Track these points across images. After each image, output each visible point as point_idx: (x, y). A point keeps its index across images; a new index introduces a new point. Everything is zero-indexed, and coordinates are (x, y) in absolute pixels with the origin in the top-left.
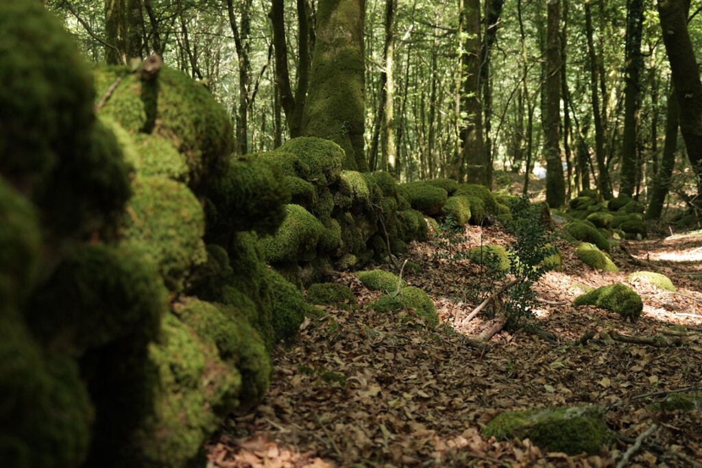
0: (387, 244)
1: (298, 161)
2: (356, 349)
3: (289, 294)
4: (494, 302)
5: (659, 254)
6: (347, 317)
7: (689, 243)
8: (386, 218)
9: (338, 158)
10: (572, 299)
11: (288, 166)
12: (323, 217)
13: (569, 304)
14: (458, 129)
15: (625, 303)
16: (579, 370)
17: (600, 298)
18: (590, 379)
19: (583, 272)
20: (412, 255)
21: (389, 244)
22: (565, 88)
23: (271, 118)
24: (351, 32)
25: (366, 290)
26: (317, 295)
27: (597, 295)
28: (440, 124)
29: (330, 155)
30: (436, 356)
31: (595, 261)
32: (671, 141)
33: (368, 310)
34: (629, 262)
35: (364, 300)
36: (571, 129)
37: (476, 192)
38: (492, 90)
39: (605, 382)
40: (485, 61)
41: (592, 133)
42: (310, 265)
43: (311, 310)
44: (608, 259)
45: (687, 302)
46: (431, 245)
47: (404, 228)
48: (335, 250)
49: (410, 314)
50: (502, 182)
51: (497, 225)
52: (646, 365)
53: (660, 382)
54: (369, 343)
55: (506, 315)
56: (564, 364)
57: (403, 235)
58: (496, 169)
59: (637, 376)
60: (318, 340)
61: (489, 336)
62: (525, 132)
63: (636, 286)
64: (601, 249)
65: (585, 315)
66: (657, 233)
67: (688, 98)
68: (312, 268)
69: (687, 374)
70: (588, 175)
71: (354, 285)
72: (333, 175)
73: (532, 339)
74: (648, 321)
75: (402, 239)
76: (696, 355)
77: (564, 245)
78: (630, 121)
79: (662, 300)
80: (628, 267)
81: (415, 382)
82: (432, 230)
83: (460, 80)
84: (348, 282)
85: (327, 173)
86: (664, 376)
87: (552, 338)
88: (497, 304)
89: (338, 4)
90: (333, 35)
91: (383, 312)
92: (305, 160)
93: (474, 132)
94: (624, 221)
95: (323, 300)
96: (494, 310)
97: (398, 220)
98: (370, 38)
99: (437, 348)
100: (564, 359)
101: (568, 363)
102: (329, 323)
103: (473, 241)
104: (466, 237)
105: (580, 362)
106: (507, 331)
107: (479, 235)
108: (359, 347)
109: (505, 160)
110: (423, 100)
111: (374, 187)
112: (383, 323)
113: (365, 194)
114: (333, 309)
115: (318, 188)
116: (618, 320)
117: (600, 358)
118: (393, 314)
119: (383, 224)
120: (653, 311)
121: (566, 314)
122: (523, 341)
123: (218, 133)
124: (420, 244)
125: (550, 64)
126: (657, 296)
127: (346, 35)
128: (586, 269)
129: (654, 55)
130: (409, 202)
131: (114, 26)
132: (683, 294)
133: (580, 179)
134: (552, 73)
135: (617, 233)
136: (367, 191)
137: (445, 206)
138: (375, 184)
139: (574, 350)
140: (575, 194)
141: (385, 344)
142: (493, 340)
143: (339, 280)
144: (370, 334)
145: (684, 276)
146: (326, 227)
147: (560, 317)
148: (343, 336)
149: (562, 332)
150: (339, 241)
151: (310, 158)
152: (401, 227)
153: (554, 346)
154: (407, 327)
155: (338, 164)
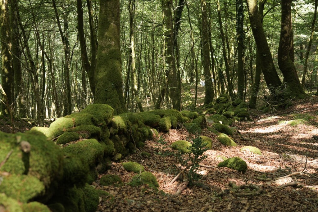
1: (93, 117)
3: (92, 193)
4: (182, 174)
5: (255, 129)
6: (118, 191)
7: (267, 123)
8: (134, 134)
9: (111, 113)
10: (217, 163)
11: (89, 120)
12: (105, 140)
13: (216, 166)
14: (165, 72)
15: (240, 166)
17: (229, 164)
19: (222, 148)
20: (146, 148)
21: (135, 146)
22: (211, 46)
23: (80, 65)
24: (114, 42)
25: (126, 172)
26: (105, 181)
27: (228, 162)
29: (107, 112)
30: (158, 211)
31: (226, 142)
33: (127, 186)
34: (241, 140)
35: (126, 177)
36: (215, 65)
37: (173, 114)
38: (180, 48)
40: (175, 39)
41: (224, 66)
42: (101, 162)
43: (102, 193)
44: (232, 141)
45: (266, 159)
46: (154, 141)
47: (142, 136)
48: (112, 153)
49: (146, 187)
50: (186, 89)
51: (183, 128)
52: (248, 209)
54: (128, 207)
55: (188, 180)
56: (212, 211)
57: (142, 139)
58: (184, 83)
60: (105, 208)
61: (181, 192)
63: (245, 153)
64: (228, 135)
65: (223, 172)
66: (254, 116)
67: (264, 56)
68: (102, 164)
70: (224, 84)
71: (121, 170)
72: (109, 121)
73: (200, 190)
74: (250, 171)
75: (141, 141)
76: (269, 200)
77: (213, 135)
78: (241, 62)
79: (256, 159)
80: (241, 142)
82: (154, 134)
83: (165, 49)
84: (118, 169)
85: (106, 120)
87: (208, 189)
88: (184, 175)
89: (108, 29)
90: (106, 43)
91: (134, 187)
92: (96, 115)
93: (172, 70)
94: (239, 112)
95: (107, 183)
96: (183, 178)
97: (139, 133)
98: (123, 27)
99: (158, 205)
100: (213, 207)
101: (214, 210)
102: (110, 199)
103: (173, 137)
104: (170, 135)
105: (220, 209)
106: (189, 188)
107: (175, 134)
108: (124, 210)
109: (187, 78)
110: (149, 53)
111: (128, 122)
112: (134, 192)
113: (124, 127)
114: (112, 187)
115: (103, 128)
116: (237, 173)
117: (228, 206)
118: (139, 188)
119: (132, 137)
120: (252, 166)
121: (215, 172)
122: (196, 192)
123: (56, 167)
124: (150, 142)
125: (204, 38)
126: (254, 158)
127: (112, 43)
128: (223, 147)
129: (249, 31)
130: (143, 123)
131: (5, 30)
132: (265, 155)
133: (220, 87)
134: (205, 43)
135: (236, 119)
136: (124, 125)
137: (160, 122)
138: (128, 120)
139: (217, 201)
140: (218, 94)
141: (136, 207)
142: (183, 193)
143: (114, 168)
144: (128, 202)
145: (265, 144)
146: (107, 145)
147: (212, 174)
148: (117, 205)
149: (213, 182)
150: (113, 149)
151: (98, 114)
152: (140, 135)
153: (210, 193)
154: (145, 194)
155: (111, 116)
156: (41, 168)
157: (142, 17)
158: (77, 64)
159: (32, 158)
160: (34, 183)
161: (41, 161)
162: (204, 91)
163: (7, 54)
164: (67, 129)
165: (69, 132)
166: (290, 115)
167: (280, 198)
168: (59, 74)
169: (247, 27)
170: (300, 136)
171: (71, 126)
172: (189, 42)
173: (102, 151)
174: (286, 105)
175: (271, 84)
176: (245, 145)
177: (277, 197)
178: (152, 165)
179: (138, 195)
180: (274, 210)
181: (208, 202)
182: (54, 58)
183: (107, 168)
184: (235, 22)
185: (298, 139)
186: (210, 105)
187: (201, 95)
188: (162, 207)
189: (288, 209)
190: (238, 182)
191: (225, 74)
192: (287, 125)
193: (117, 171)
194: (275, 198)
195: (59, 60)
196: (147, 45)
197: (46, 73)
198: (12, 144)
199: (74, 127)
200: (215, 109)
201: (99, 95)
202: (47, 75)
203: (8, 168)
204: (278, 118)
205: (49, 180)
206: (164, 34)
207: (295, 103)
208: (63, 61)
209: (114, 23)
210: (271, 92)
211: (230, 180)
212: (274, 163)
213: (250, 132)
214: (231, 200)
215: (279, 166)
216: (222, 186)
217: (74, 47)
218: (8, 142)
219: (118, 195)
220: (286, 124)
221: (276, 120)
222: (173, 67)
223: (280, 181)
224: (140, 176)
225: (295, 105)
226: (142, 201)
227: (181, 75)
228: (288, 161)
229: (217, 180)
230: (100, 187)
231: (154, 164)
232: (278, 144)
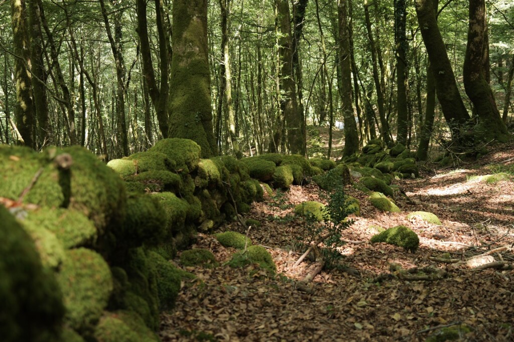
0: (234, 208)
1: (167, 159)
2: (219, 303)
4: (314, 250)
5: (428, 190)
6: (210, 274)
7: (448, 180)
8: (233, 190)
9: (196, 153)
10: (370, 237)
11: (160, 163)
12: (188, 196)
13: (367, 241)
14: (279, 103)
15: (407, 240)
16: (378, 305)
17: (389, 237)
18: (385, 313)
19: (376, 215)
20: (253, 213)
21: (236, 208)
22: (354, 64)
23: (141, 97)
24: (198, 47)
25: (223, 248)
26: (188, 259)
27: (387, 234)
28: (265, 94)
29: (190, 151)
30: (277, 303)
31: (384, 206)
32: (430, 99)
33: (225, 267)
34: (407, 203)
35: (221, 255)
36: (360, 94)
37: (296, 161)
38: (302, 68)
39: (397, 316)
40: (295, 51)
41: (374, 96)
42: (181, 232)
43: (184, 275)
44: (392, 204)
45: (449, 231)
46: (266, 204)
47: (246, 194)
48: (198, 219)
49: (255, 268)
50: (313, 134)
51: (312, 183)
52: (424, 299)
53: (435, 312)
54: (228, 297)
55: (323, 260)
56: (367, 302)
57: (246, 199)
58: (308, 124)
59: (419, 307)
60: (190, 298)
61: (312, 277)
62: (327, 96)
63: (414, 223)
64: (386, 196)
65: (379, 250)
66: (425, 171)
67: (441, 74)
68: (182, 235)
69: (453, 303)
70: (374, 126)
71: (213, 244)
72: (193, 165)
73: (343, 276)
74: (423, 250)
75: (245, 202)
76: (458, 286)
77: (361, 195)
78: (402, 87)
79: (432, 232)
80: (407, 207)
81: (264, 330)
82: (266, 192)
83: (279, 66)
84: (208, 243)
85: (188, 164)
86: (437, 306)
87: (357, 274)
88: (317, 251)
89: (187, 26)
90: (186, 50)
91: (236, 268)
92: (172, 156)
93: (291, 102)
94: (401, 165)
95: (192, 262)
96: (315, 256)
97: (241, 189)
98: (211, 35)
99: (276, 294)
100: (367, 297)
101: (370, 301)
102: (198, 284)
103: (296, 198)
104: (291, 195)
105: (378, 299)
106: (325, 272)
107: (300, 193)
108: (221, 301)
109: (314, 117)
110: (252, 78)
111: (223, 169)
112: (236, 277)
113: (217, 176)
114: (199, 269)
115: (183, 176)
116: (402, 252)
117: (392, 294)
118: (243, 269)
119: (231, 195)
120: (427, 241)
121: (366, 250)
122: (337, 278)
123: (115, 199)
124: (259, 204)
125: (342, 49)
126: (429, 229)
127: (195, 49)
128: (377, 213)
129: (415, 38)
130: (248, 173)
131: (20, 39)
132: (446, 225)
133: (369, 130)
134: (344, 57)
135: (397, 175)
136: (218, 173)
137: (275, 174)
138: (224, 166)
139: (373, 288)
140: (365, 142)
141: (240, 297)
142: (315, 280)
143: (202, 241)
144: (228, 289)
145: (447, 210)
146: (190, 204)
147: (361, 253)
148: (209, 293)
149: (364, 265)
150: (200, 212)
151: (176, 154)
152: (244, 193)
153: (359, 280)
154: (254, 279)
155: (196, 157)
156: (90, 197)
157: (241, 17)
158: (136, 95)
159: (74, 180)
160: (79, 221)
161: (91, 187)
162: (342, 137)
163: (24, 77)
164: (126, 178)
165: (128, 181)
166: (486, 167)
167: (476, 284)
168: (108, 112)
169: (412, 31)
170: (502, 198)
171: (133, 173)
172: (317, 58)
173: (184, 211)
174: (477, 153)
175: (453, 119)
176: (413, 210)
177: (471, 282)
178: (264, 239)
179: (243, 281)
180: (467, 299)
181: (357, 291)
182: (99, 87)
183: (192, 241)
184: (392, 23)
185: (500, 203)
186: (352, 157)
187: (337, 144)
188: (284, 298)
189: (491, 299)
190: (406, 265)
191: (376, 109)
192: (481, 183)
193: (207, 247)
194: (468, 283)
195: (108, 90)
196: (249, 64)
197: (87, 111)
198: (41, 161)
199: (136, 174)
200: (361, 163)
201: (175, 133)
202: (88, 113)
203: (36, 198)
204: (466, 173)
205: (103, 220)
206: (277, 41)
207: (493, 150)
208: (113, 92)
209: (198, 17)
210: (452, 132)
211: (391, 261)
212: (462, 239)
213: (419, 194)
214: (396, 287)
215: (470, 243)
216: (379, 270)
217: (132, 67)
218: (34, 158)
219: (211, 280)
220: (479, 181)
221: (463, 175)
222: (293, 95)
223: (474, 262)
224: (246, 252)
225: (494, 152)
226: (250, 288)
227: (304, 112)
228: (485, 234)
229: (371, 263)
230: (180, 268)
231: (267, 237)
232: (468, 210)
